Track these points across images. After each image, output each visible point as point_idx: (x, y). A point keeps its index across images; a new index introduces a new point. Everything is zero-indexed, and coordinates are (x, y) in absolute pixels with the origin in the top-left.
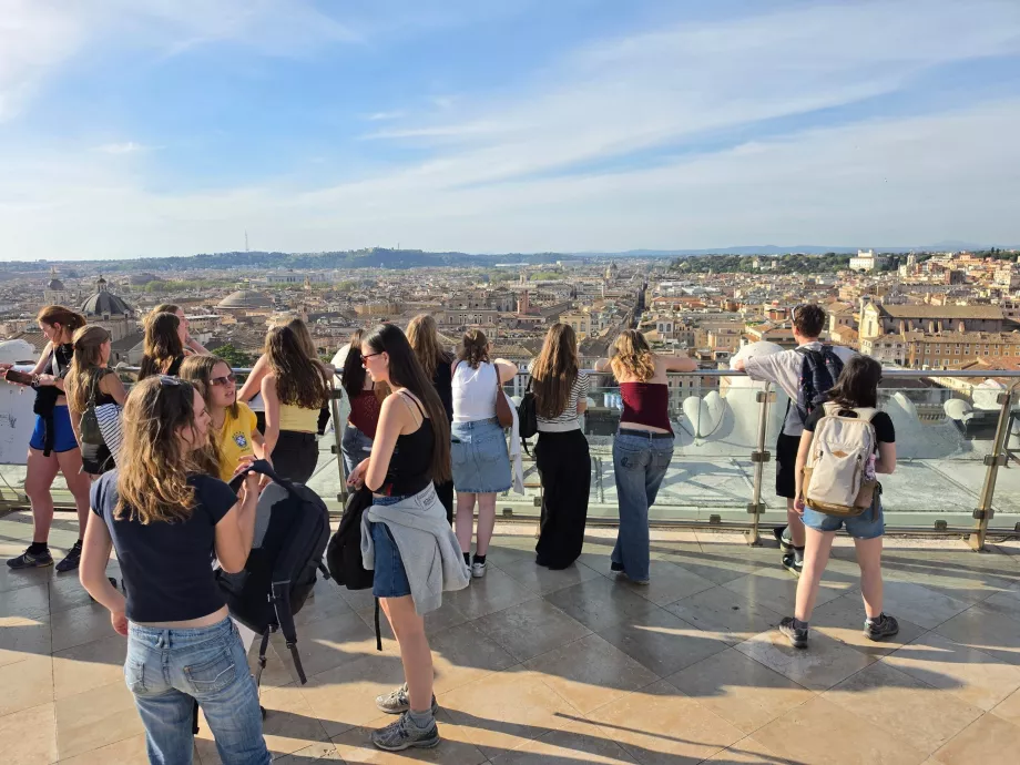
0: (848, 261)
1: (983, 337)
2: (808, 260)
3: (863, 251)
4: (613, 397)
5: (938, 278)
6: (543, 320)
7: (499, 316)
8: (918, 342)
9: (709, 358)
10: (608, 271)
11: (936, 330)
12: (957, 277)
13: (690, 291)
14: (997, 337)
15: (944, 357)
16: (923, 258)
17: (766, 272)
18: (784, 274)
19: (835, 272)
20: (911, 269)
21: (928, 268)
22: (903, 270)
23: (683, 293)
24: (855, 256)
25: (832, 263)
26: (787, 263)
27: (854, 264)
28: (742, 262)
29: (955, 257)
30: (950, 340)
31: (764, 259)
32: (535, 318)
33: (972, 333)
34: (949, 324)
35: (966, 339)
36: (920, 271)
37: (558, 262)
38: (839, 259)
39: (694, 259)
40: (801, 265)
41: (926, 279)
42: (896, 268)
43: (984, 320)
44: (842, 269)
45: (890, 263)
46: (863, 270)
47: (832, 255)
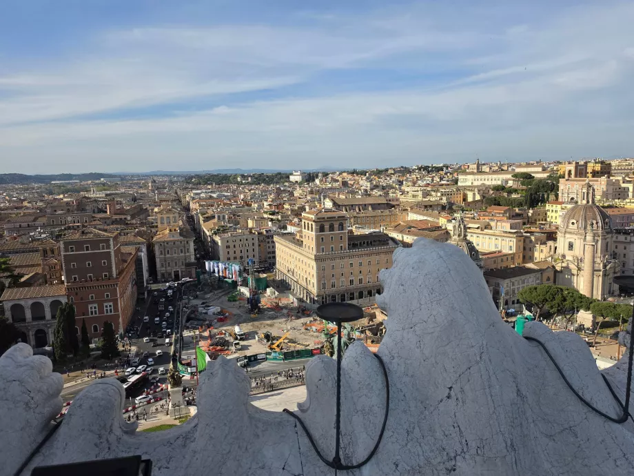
0: (289, 178)
1: (382, 212)
2: (268, 177)
3: (296, 171)
4: (212, 263)
5: (336, 185)
6: (129, 218)
7: (93, 217)
8: (355, 217)
9: (262, 233)
10: (150, 184)
11: (360, 211)
12: (345, 184)
13: (215, 195)
14: (387, 212)
15: (367, 223)
16: (326, 175)
17: (246, 184)
18: (256, 184)
19: (283, 183)
20: (321, 181)
21: (329, 179)
22: (317, 181)
23: (211, 197)
24: (292, 174)
25: (281, 178)
26: (256, 178)
27: (292, 178)
28: (231, 178)
29: (340, 174)
30: (367, 215)
31: (243, 176)
32: (123, 217)
33: (377, 211)
34: (365, 206)
35: (374, 214)
36: (326, 181)
37: (102, 179)
38: (284, 176)
39: (198, 176)
40: (265, 180)
41: (330, 185)
42: (314, 180)
43: (379, 204)
44: (286, 181)
45: (310, 178)
46: (297, 182)
47: (280, 174)
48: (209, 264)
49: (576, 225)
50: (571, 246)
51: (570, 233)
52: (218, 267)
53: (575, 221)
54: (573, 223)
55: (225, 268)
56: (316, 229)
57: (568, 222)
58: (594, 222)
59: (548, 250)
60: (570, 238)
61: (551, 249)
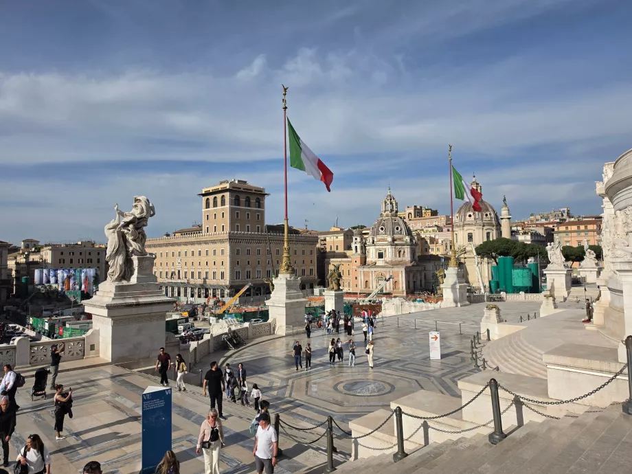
48: (42, 272)
49: (473, 217)
50: (470, 237)
51: (469, 224)
52: (56, 276)
53: (472, 214)
54: (470, 216)
55: (69, 277)
56: (231, 201)
57: (465, 216)
58: (488, 213)
59: (445, 248)
60: (468, 229)
61: (446, 246)
